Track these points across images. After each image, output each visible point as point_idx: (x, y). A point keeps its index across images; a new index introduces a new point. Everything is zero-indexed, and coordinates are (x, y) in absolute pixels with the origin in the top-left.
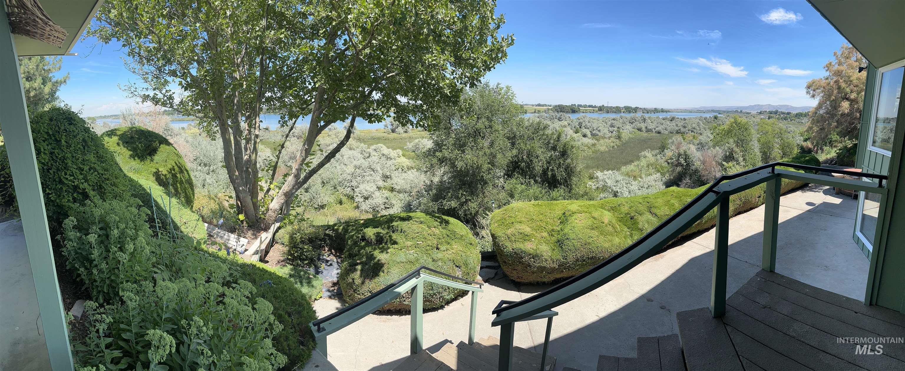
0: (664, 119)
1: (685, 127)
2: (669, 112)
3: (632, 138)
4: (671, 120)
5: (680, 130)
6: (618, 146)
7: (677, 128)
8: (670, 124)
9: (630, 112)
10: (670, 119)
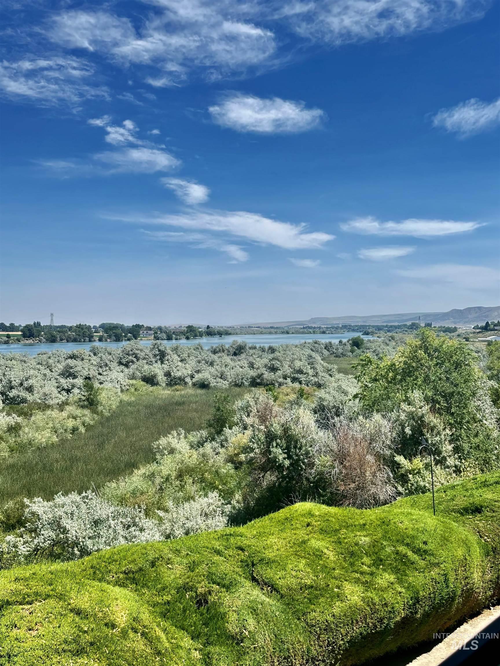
0: (215, 352)
1: (273, 369)
2: (228, 333)
3: (129, 404)
4: (235, 354)
5: (260, 376)
6: (88, 427)
7: (253, 373)
8: (232, 364)
9: (118, 339)
10: (232, 351)
